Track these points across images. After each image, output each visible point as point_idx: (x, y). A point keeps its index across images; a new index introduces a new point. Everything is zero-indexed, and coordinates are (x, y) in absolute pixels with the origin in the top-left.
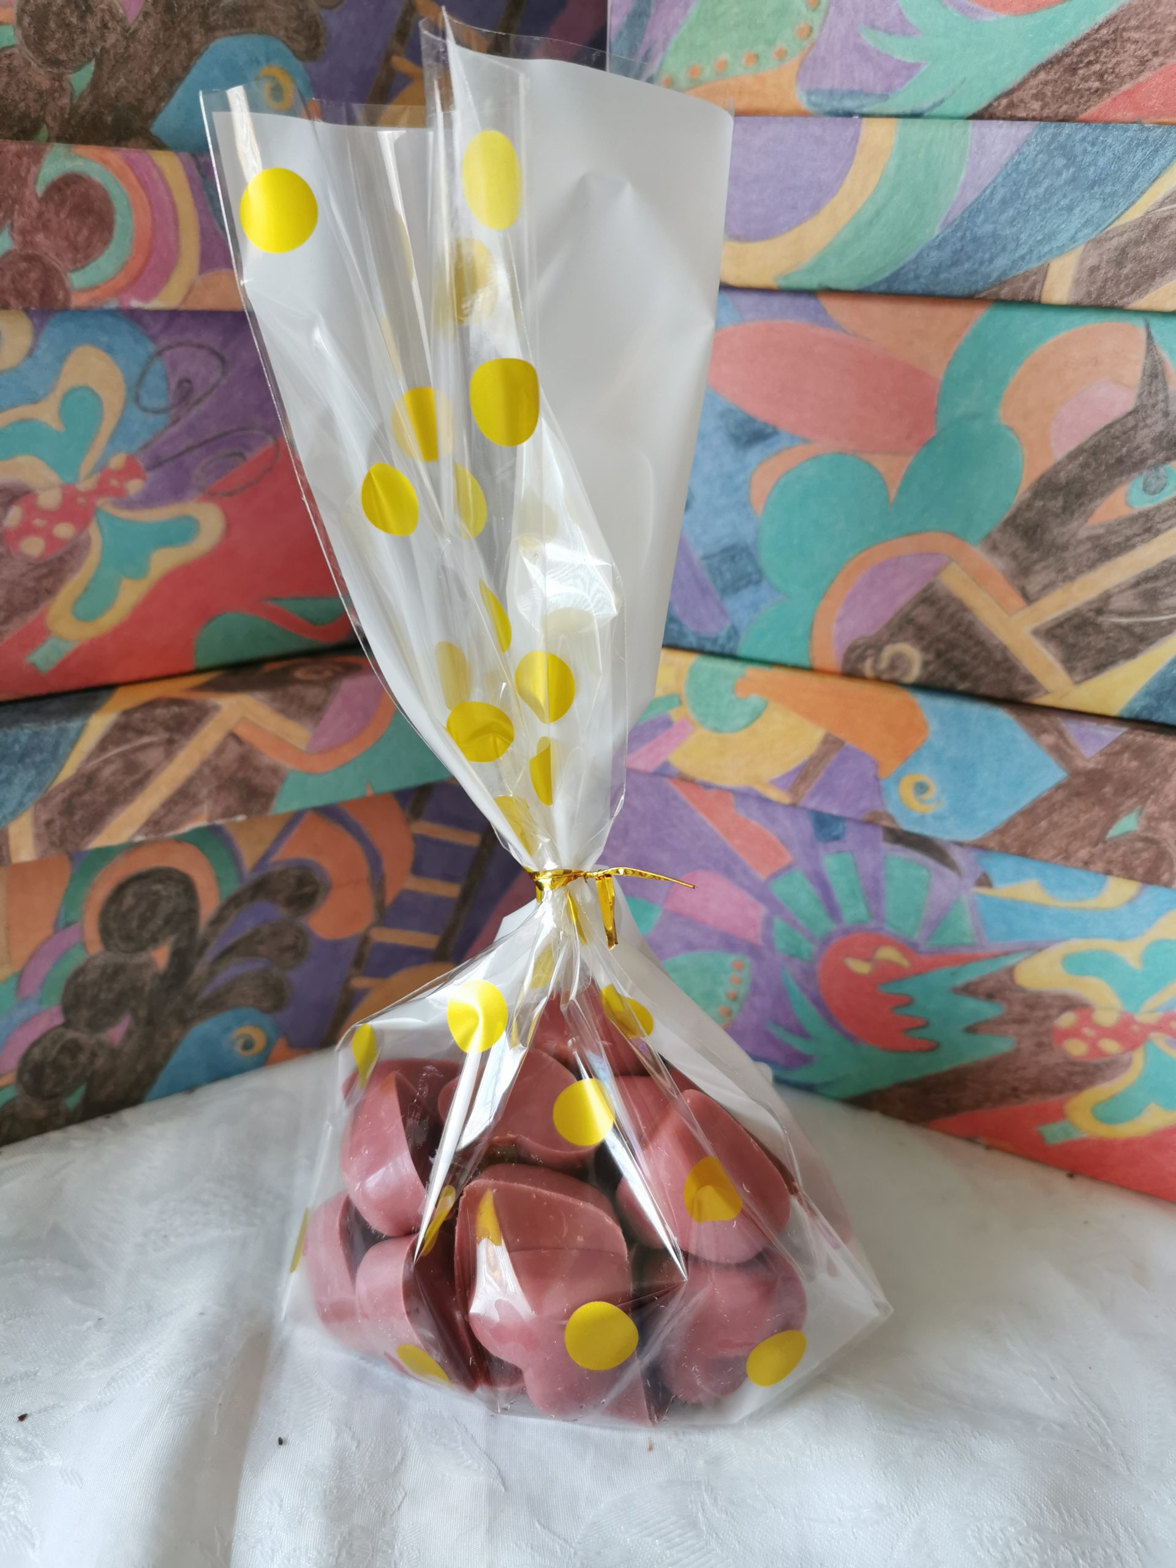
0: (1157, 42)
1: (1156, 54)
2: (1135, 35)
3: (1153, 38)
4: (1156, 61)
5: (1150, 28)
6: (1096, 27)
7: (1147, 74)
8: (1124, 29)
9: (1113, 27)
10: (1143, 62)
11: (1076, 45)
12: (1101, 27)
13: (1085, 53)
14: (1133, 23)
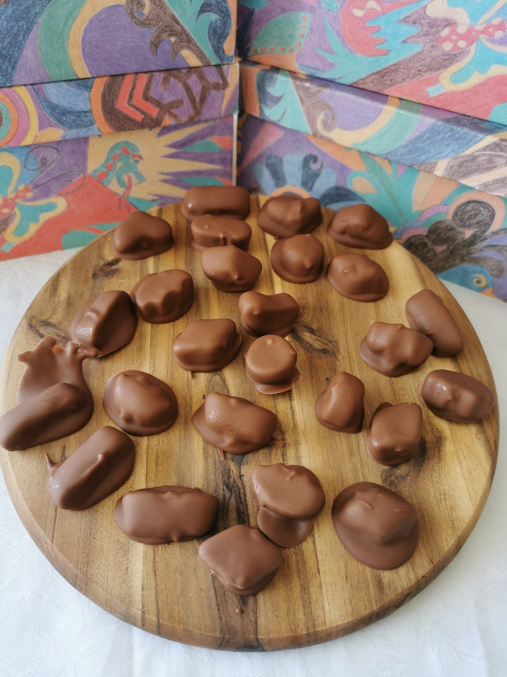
0: (409, 74)
1: (408, 78)
2: (402, 71)
3: (407, 73)
4: (408, 80)
5: (407, 69)
6: (390, 65)
7: (404, 84)
8: (399, 68)
9: (396, 66)
10: (404, 79)
11: (384, 69)
12: (392, 66)
13: (386, 73)
14: (402, 67)
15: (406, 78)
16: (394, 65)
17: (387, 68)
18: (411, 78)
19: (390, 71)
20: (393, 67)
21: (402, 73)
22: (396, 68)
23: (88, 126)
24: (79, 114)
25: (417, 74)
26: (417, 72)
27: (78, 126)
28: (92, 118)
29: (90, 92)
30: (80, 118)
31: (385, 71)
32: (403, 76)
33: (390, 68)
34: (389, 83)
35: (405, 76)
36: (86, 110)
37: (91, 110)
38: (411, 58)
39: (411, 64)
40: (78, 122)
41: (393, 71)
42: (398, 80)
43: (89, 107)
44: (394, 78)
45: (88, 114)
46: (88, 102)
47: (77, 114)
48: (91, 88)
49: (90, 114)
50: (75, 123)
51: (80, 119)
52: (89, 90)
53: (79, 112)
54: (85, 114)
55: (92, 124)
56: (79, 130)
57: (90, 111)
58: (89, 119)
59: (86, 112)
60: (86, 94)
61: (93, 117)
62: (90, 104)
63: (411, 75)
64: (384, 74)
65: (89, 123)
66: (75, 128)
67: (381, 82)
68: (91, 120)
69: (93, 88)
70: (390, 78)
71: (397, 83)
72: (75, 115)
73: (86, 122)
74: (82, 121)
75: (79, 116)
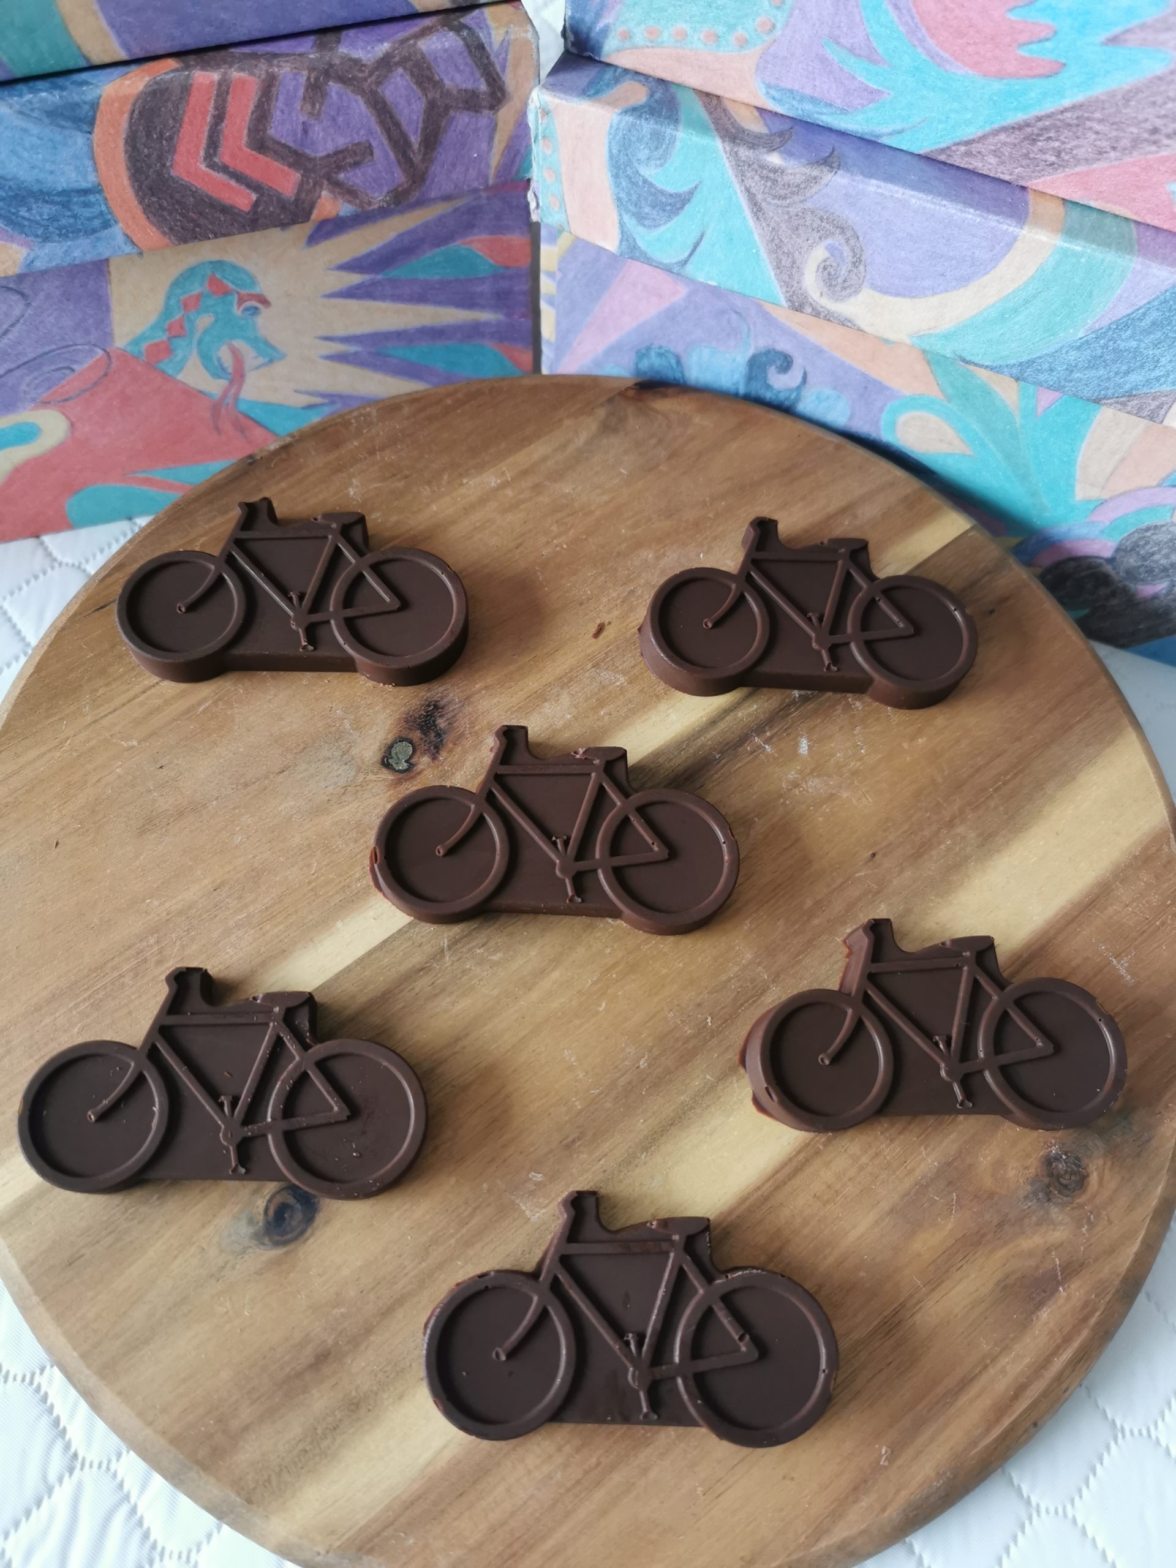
15: (1108, 149)
16: (1073, 108)
17: (1049, 116)
18: (1125, 149)
19: (1058, 123)
20: (1068, 115)
21: (1097, 133)
22: (1078, 118)
23: (94, 231)
24: (65, 199)
25: (1146, 140)
26: (1146, 135)
27: (65, 233)
28: (103, 208)
29: (90, 133)
30: (70, 210)
31: (1040, 124)
32: (1098, 143)
33: (1060, 117)
34: (1053, 159)
35: (1105, 144)
36: (84, 185)
37: (99, 184)
38: (1130, 91)
39: (1128, 110)
40: (64, 222)
41: (1070, 125)
42: (1080, 153)
43: (92, 178)
44: (1068, 146)
45: (92, 198)
46: (88, 163)
47: (56, 199)
48: (92, 122)
49: (98, 196)
50: (55, 224)
51: (69, 213)
52: (86, 128)
53: (64, 192)
54: (82, 199)
55: (106, 225)
56: (69, 243)
57: (97, 189)
58: (95, 210)
59: (86, 192)
60: (80, 139)
61: (106, 204)
62: (96, 170)
63: (1125, 142)
64: (1036, 131)
65: (97, 223)
66: (57, 238)
67: (1026, 156)
68: (101, 213)
69: (98, 122)
70: (1057, 144)
71: (1078, 162)
72: (53, 202)
73: (89, 219)
74: (75, 216)
75: (66, 205)
